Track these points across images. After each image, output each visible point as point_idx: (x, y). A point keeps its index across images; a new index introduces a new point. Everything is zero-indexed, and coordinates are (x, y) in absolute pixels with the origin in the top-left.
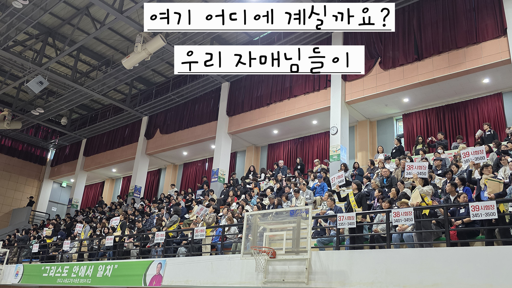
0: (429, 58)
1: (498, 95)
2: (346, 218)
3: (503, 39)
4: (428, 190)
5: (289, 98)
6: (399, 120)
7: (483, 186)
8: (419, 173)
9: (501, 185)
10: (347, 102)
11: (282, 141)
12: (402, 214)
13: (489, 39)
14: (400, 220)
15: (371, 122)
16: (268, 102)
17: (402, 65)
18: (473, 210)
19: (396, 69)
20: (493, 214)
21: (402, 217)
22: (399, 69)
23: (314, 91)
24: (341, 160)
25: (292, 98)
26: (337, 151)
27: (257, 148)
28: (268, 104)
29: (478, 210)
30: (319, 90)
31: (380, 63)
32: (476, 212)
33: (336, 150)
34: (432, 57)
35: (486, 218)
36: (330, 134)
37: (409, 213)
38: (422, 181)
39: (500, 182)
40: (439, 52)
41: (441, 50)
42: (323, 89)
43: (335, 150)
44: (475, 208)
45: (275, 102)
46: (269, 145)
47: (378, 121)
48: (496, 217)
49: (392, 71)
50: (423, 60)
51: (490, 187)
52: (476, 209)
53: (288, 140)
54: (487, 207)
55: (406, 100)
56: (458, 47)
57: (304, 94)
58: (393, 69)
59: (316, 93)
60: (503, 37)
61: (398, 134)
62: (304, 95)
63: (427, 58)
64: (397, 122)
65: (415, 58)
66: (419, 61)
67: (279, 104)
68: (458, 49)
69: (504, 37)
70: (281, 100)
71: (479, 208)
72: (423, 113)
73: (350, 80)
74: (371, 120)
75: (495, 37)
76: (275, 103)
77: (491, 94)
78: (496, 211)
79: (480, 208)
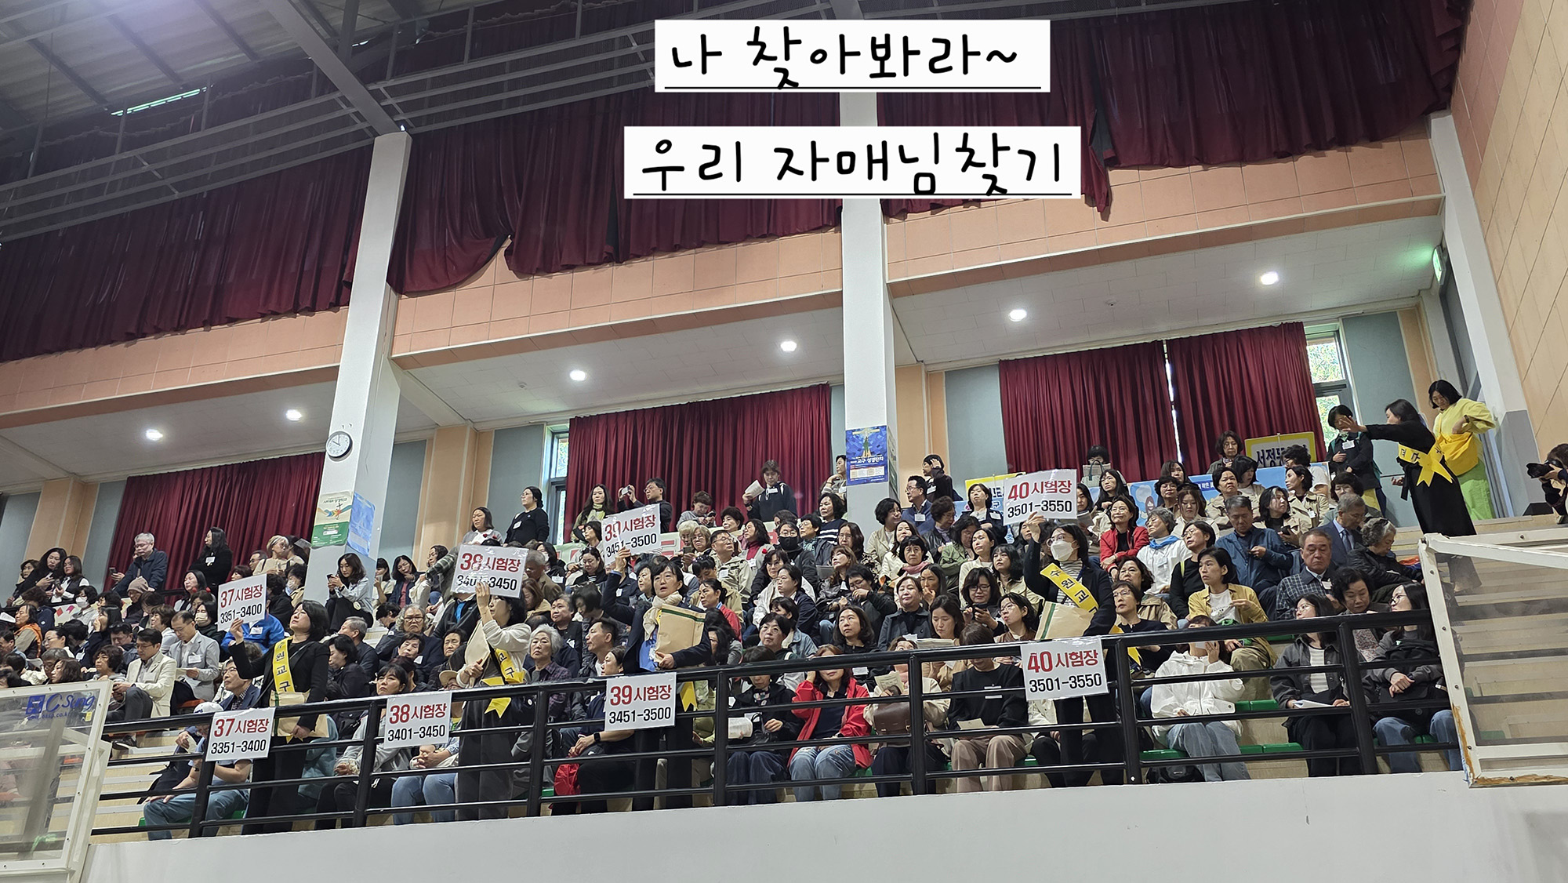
0: (644, 259)
1: (819, 391)
2: (239, 727)
3: (830, 234)
4: (516, 635)
5: (208, 323)
6: (561, 435)
7: (649, 630)
8: (496, 582)
9: (697, 626)
10: (396, 360)
11: (179, 470)
12: (415, 713)
13: (799, 231)
14: (408, 733)
15: (478, 434)
16: (132, 330)
17: (570, 267)
18: (615, 700)
19: (551, 277)
20: (665, 713)
21: (415, 724)
22: (559, 279)
23: (295, 310)
24: (348, 544)
25: (218, 327)
26: (339, 512)
27: (84, 489)
28: (131, 337)
29: (627, 699)
30: (311, 310)
31: (508, 253)
32: (621, 707)
33: (338, 508)
34: (652, 258)
35: (644, 725)
36: (327, 456)
37: (439, 711)
38: (507, 606)
39: (695, 619)
40: (674, 248)
41: (677, 241)
42: (326, 310)
43: (333, 507)
44: (621, 695)
45: (158, 331)
46: (131, 480)
47: (500, 433)
48: (671, 722)
49: (539, 282)
50: (627, 262)
51: (666, 635)
52: (622, 698)
53: (200, 467)
54: (652, 692)
55: (578, 376)
56: (720, 241)
57: (264, 316)
58: (542, 276)
59: (301, 319)
60: (833, 229)
61: (552, 476)
62: (260, 320)
63: (638, 256)
64: (555, 439)
65: (607, 253)
66: (617, 263)
67: (168, 340)
68: (719, 247)
69: (836, 232)
70: (180, 328)
71: (630, 695)
72: (626, 420)
73: (415, 290)
74: (478, 427)
75: (813, 227)
76: (158, 335)
77: (804, 386)
78: (671, 703)
79: (634, 695)
